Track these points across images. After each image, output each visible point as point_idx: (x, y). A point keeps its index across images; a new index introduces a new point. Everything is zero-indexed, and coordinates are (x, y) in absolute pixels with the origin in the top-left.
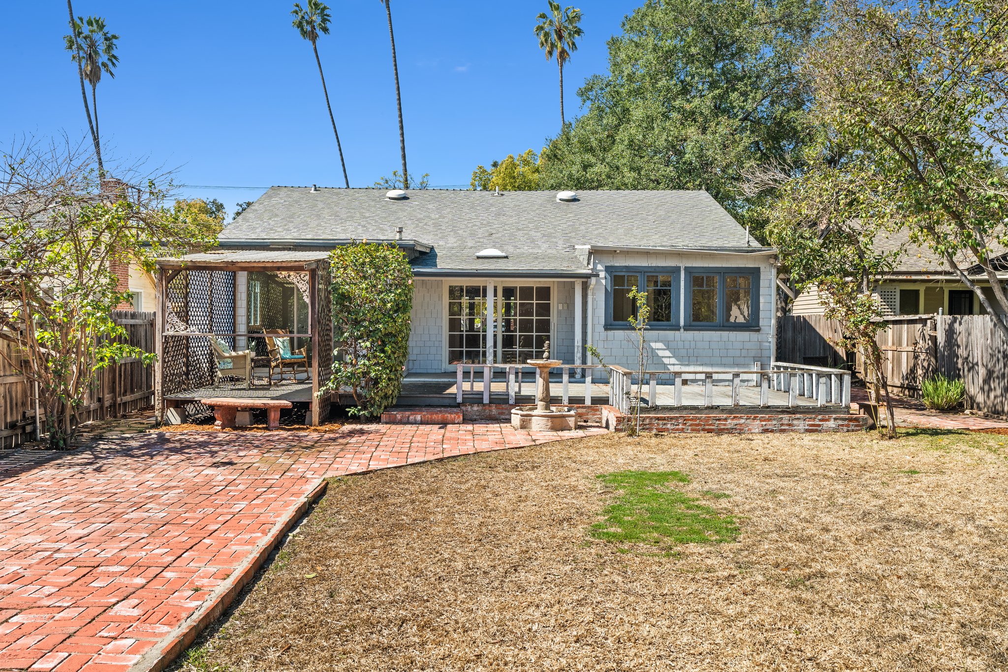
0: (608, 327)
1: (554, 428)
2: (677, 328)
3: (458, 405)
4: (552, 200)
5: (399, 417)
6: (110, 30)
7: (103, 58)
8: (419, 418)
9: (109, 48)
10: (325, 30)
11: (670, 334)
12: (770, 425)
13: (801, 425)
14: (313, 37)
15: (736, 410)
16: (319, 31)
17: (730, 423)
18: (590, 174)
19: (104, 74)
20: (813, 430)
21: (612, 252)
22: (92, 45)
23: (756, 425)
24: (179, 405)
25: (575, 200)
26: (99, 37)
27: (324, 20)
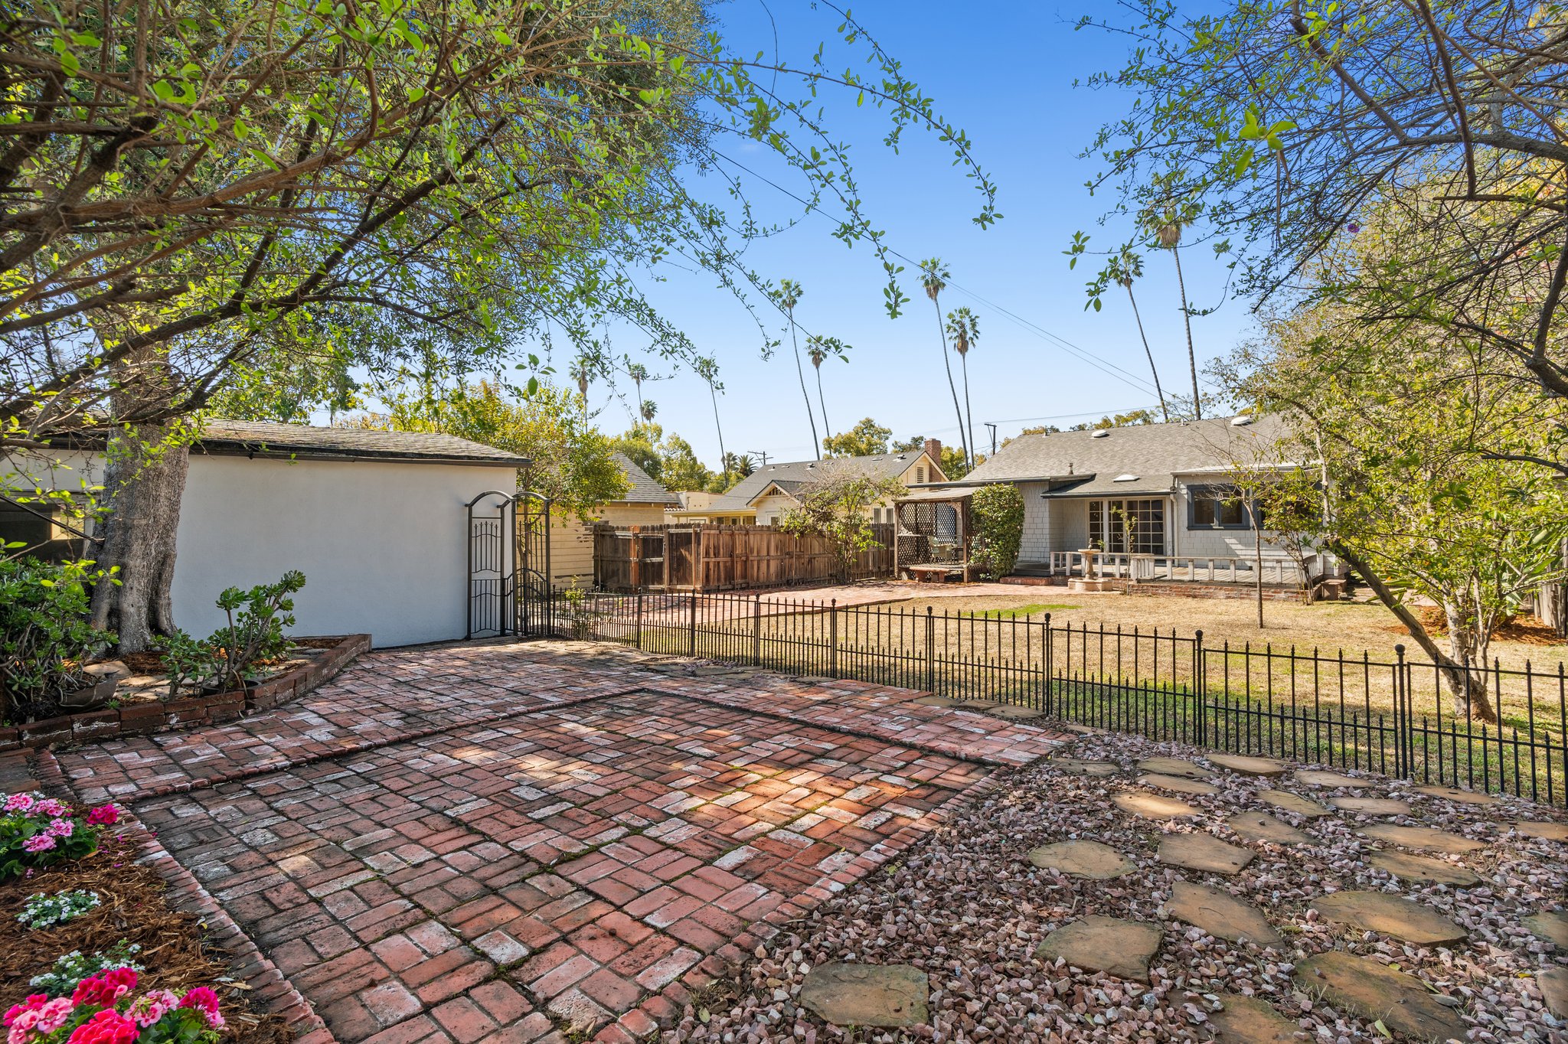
0: (1190, 528)
2: (1247, 528)
6: (973, 314)
7: (970, 334)
9: (974, 325)
10: (1139, 274)
11: (1242, 533)
12: (1232, 594)
14: (1128, 282)
16: (1133, 277)
17: (1203, 591)
19: (970, 346)
22: (963, 326)
23: (1222, 594)
24: (907, 570)
26: (967, 321)
27: (1137, 267)
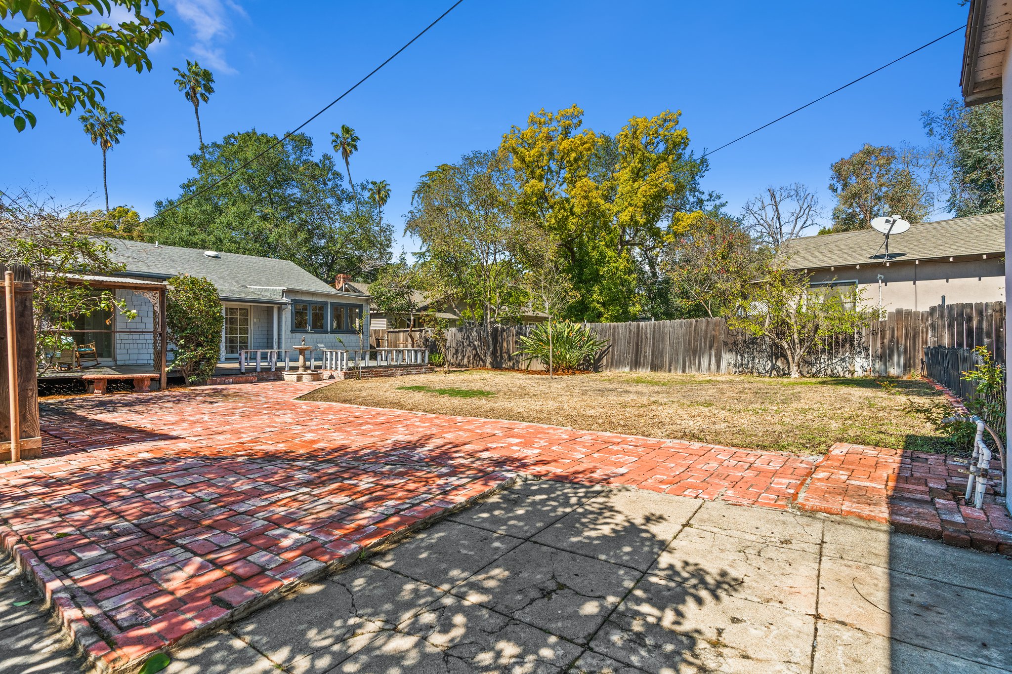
0: (292, 332)
1: (314, 380)
2: (327, 332)
3: (242, 373)
4: (202, 256)
5: (218, 380)
8: (231, 380)
11: (323, 335)
13: (414, 371)
15: (389, 367)
18: (195, 239)
20: (418, 373)
21: (296, 292)
25: (217, 257)
